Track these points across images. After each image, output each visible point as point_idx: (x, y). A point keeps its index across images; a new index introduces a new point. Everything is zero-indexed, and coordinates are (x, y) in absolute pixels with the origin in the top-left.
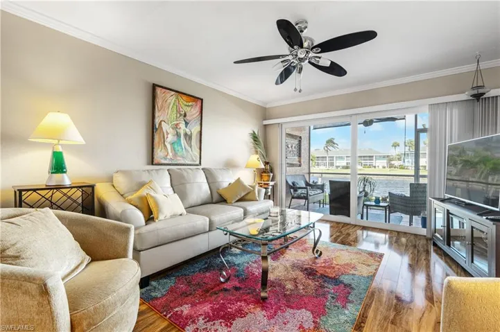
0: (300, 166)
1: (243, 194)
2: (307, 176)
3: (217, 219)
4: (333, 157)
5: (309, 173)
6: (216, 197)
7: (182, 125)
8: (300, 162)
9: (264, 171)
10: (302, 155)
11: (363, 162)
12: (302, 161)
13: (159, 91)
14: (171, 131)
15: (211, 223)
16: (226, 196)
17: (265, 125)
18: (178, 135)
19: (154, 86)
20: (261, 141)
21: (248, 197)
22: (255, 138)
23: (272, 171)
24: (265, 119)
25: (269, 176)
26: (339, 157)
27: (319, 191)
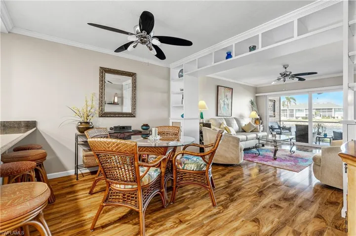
0: (275, 117)
1: (253, 129)
2: (279, 123)
3: (248, 136)
4: (293, 110)
5: (280, 121)
6: (241, 130)
7: (226, 100)
8: (274, 114)
9: (257, 119)
10: (276, 110)
11: (321, 113)
12: (276, 113)
13: (219, 87)
14: (223, 103)
15: (247, 138)
16: (245, 129)
17: (257, 97)
18: (225, 104)
19: (218, 86)
20: (255, 104)
21: (256, 130)
22: (252, 103)
23: (261, 119)
24: (257, 93)
25: (260, 122)
26: (299, 110)
27: (287, 131)
